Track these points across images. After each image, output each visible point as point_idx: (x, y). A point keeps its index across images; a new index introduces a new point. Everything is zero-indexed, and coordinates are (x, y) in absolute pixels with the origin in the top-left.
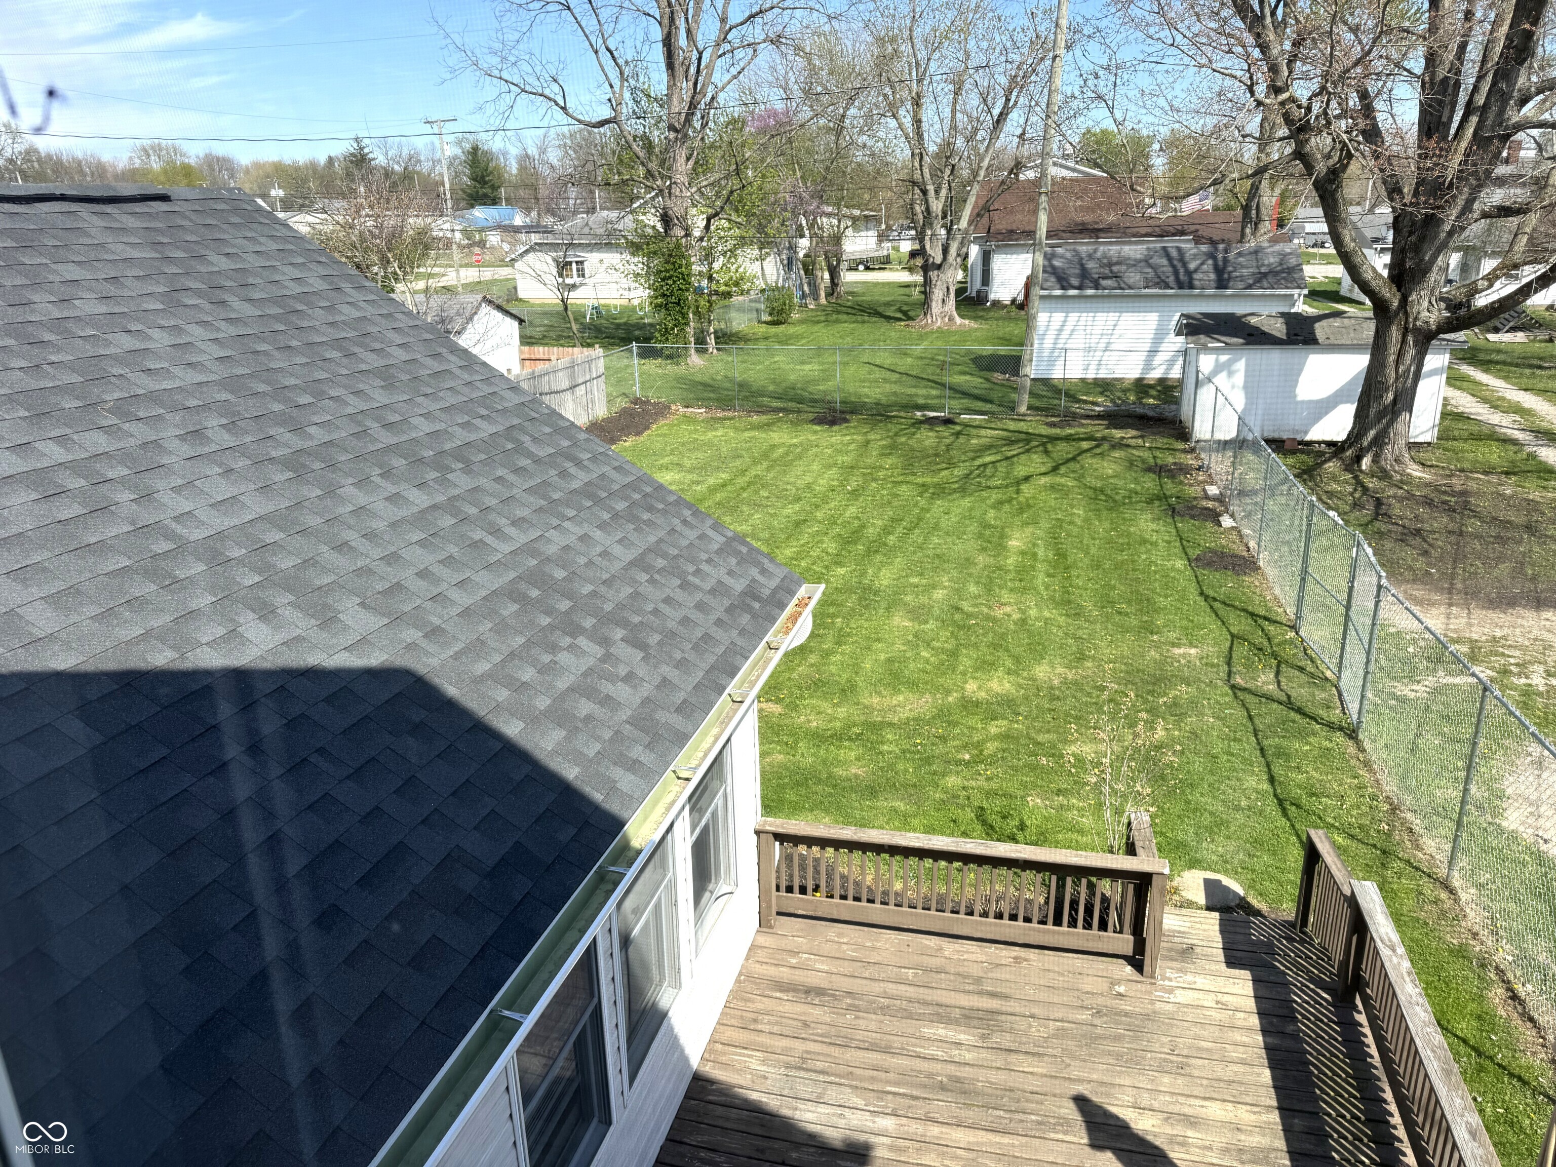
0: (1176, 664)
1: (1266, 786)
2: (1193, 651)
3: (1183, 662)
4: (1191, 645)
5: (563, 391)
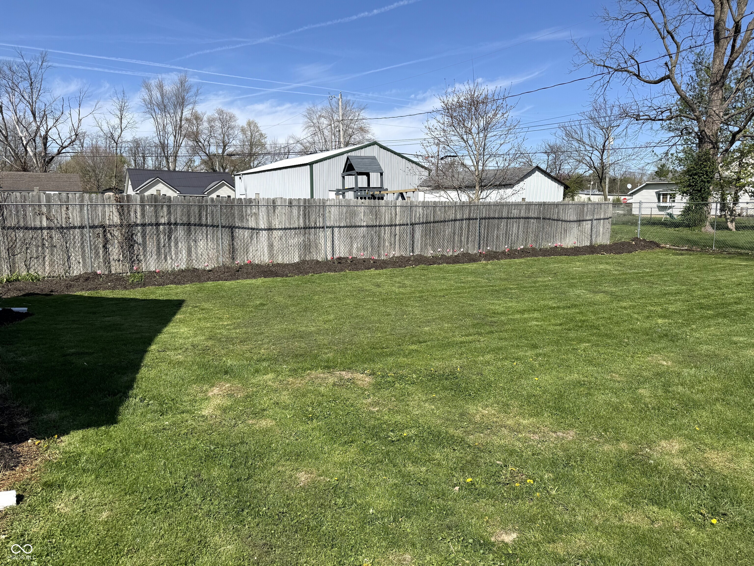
5: (570, 221)
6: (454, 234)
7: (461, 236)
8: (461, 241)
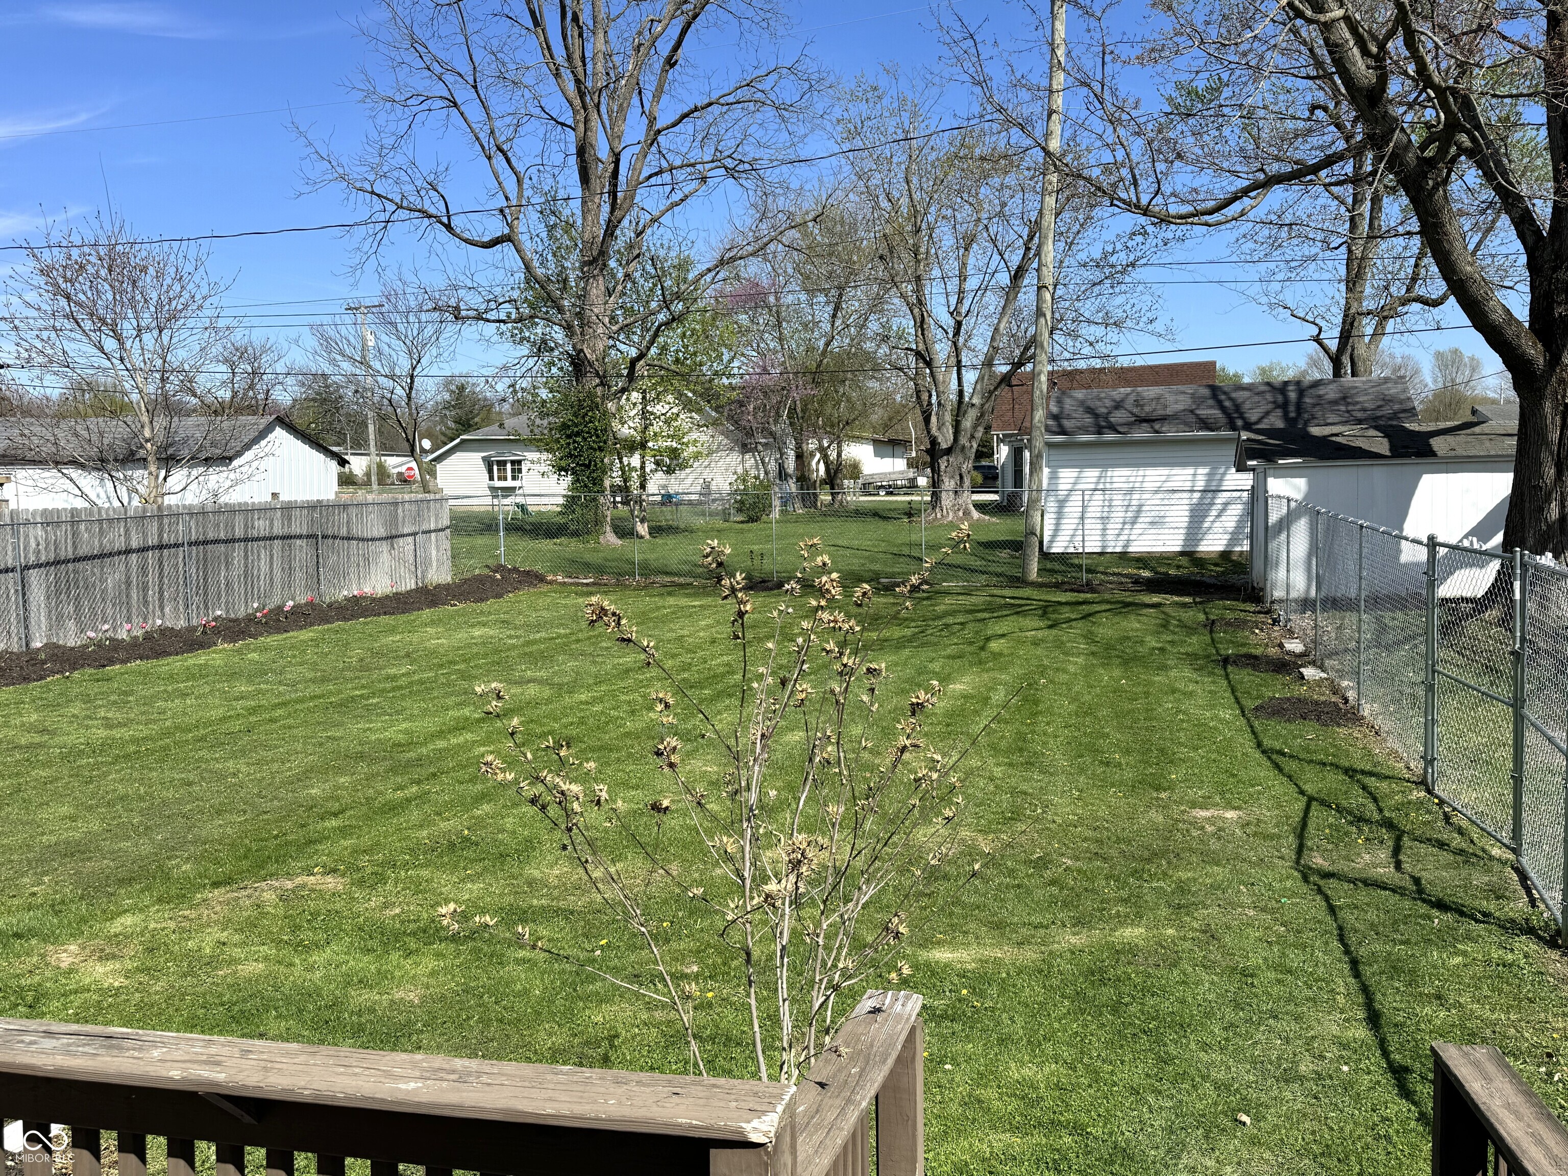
0: (1195, 833)
1: (1361, 1033)
2: (1230, 814)
3: (1210, 829)
4: (1230, 806)
5: (372, 540)
6: (128, 584)
7: (145, 588)
8: (146, 603)
